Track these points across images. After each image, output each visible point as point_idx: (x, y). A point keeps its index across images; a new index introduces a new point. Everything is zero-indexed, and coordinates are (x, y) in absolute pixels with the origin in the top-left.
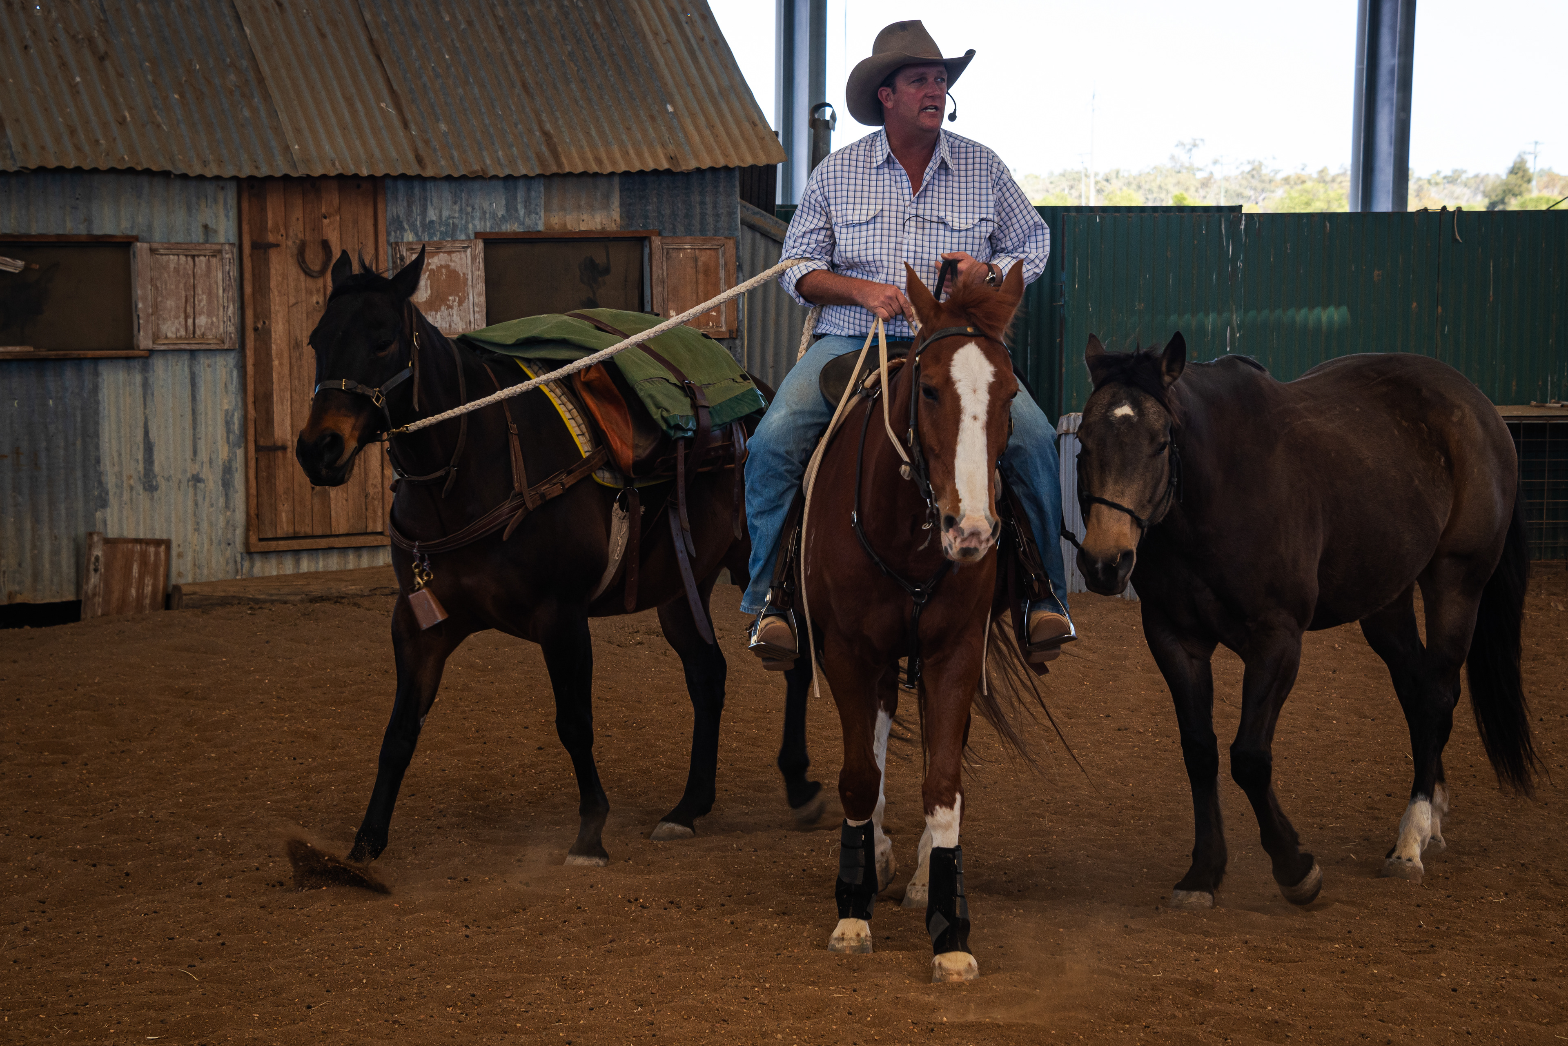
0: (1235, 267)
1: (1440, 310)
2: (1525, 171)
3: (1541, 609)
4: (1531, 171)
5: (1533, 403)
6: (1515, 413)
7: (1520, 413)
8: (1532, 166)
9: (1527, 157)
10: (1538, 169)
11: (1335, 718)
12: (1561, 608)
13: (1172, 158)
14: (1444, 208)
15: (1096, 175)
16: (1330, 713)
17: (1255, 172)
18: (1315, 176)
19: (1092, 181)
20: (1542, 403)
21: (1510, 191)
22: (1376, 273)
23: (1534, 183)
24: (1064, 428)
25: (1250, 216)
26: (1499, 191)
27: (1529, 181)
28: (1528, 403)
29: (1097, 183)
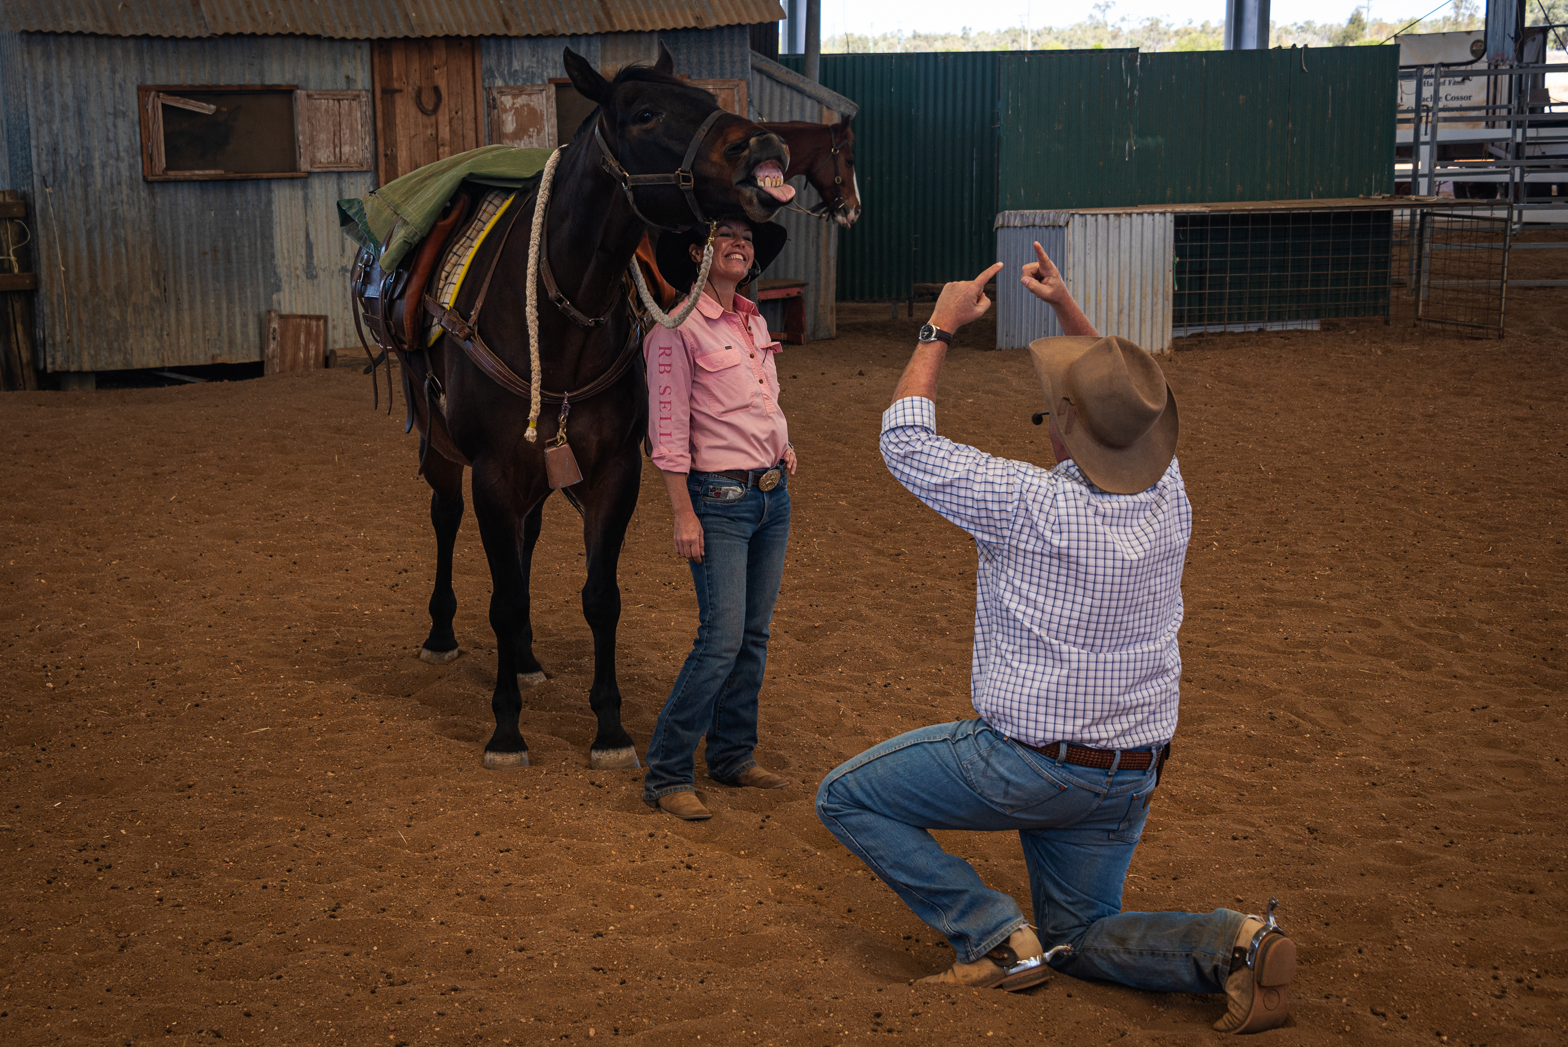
0: (1132, 96)
1: (1290, 126)
2: (1360, 21)
3: (1364, 354)
4: (1365, 21)
5: (1361, 196)
6: (1347, 204)
7: (1350, 204)
8: (1366, 17)
9: (1362, 10)
10: (1370, 20)
11: (1205, 440)
12: (1379, 353)
13: (1091, 16)
14: (1294, 45)
15: (1032, 31)
16: (1201, 436)
17: (1154, 25)
18: (1199, 28)
19: (1029, 36)
20: (1368, 195)
21: (1347, 36)
22: (1241, 97)
23: (1367, 30)
24: (1000, 222)
25: (1144, 55)
26: (1341, 37)
27: (1363, 29)
28: (1357, 196)
29: (1032, 38)
